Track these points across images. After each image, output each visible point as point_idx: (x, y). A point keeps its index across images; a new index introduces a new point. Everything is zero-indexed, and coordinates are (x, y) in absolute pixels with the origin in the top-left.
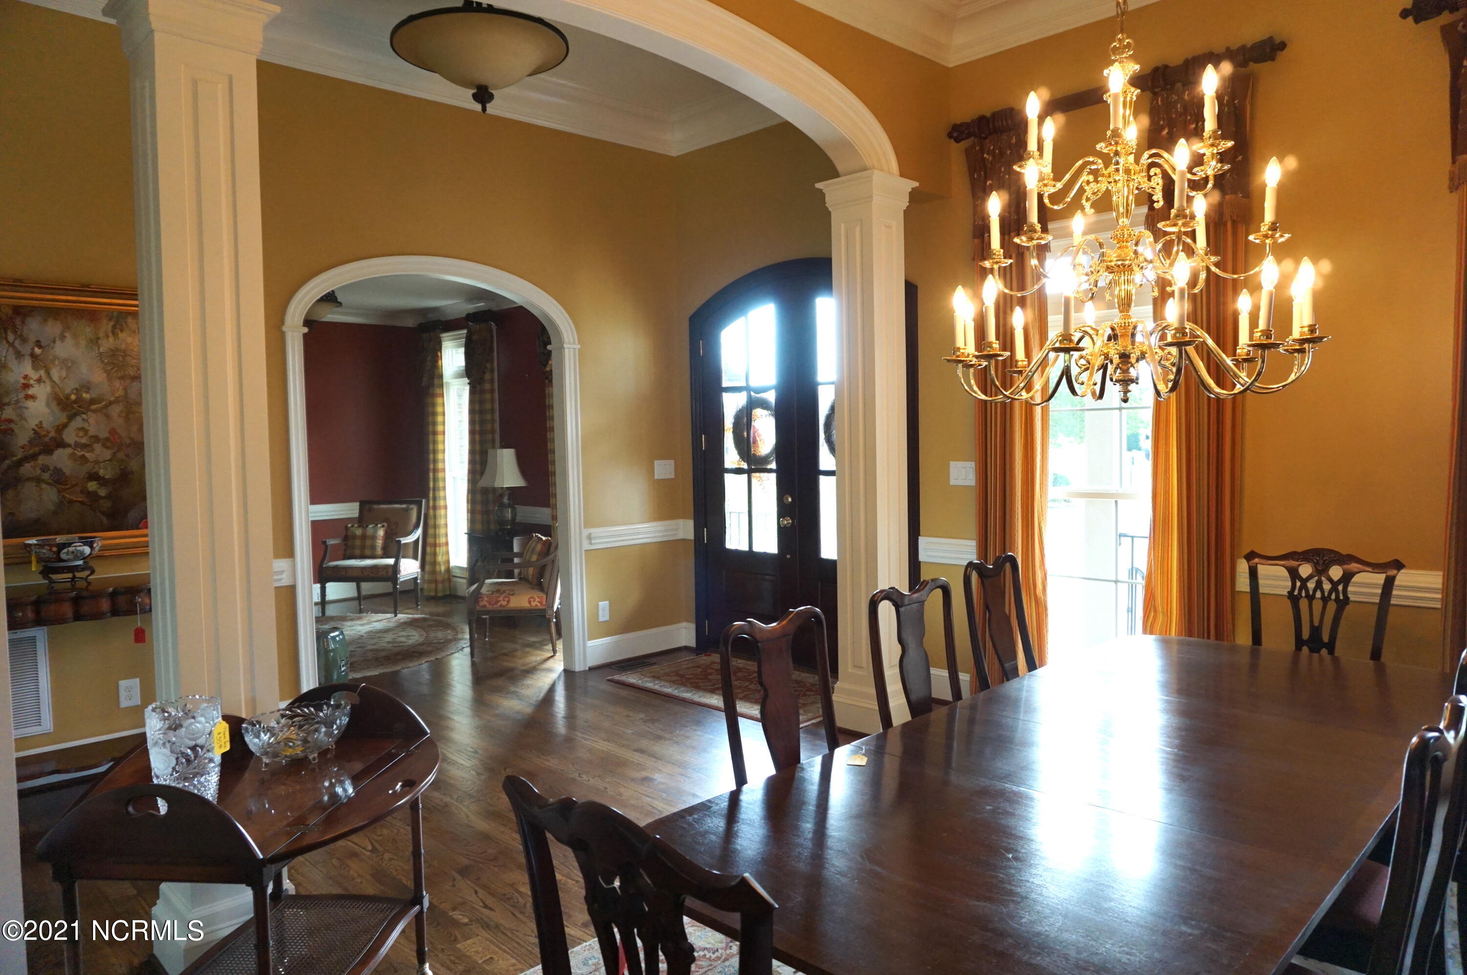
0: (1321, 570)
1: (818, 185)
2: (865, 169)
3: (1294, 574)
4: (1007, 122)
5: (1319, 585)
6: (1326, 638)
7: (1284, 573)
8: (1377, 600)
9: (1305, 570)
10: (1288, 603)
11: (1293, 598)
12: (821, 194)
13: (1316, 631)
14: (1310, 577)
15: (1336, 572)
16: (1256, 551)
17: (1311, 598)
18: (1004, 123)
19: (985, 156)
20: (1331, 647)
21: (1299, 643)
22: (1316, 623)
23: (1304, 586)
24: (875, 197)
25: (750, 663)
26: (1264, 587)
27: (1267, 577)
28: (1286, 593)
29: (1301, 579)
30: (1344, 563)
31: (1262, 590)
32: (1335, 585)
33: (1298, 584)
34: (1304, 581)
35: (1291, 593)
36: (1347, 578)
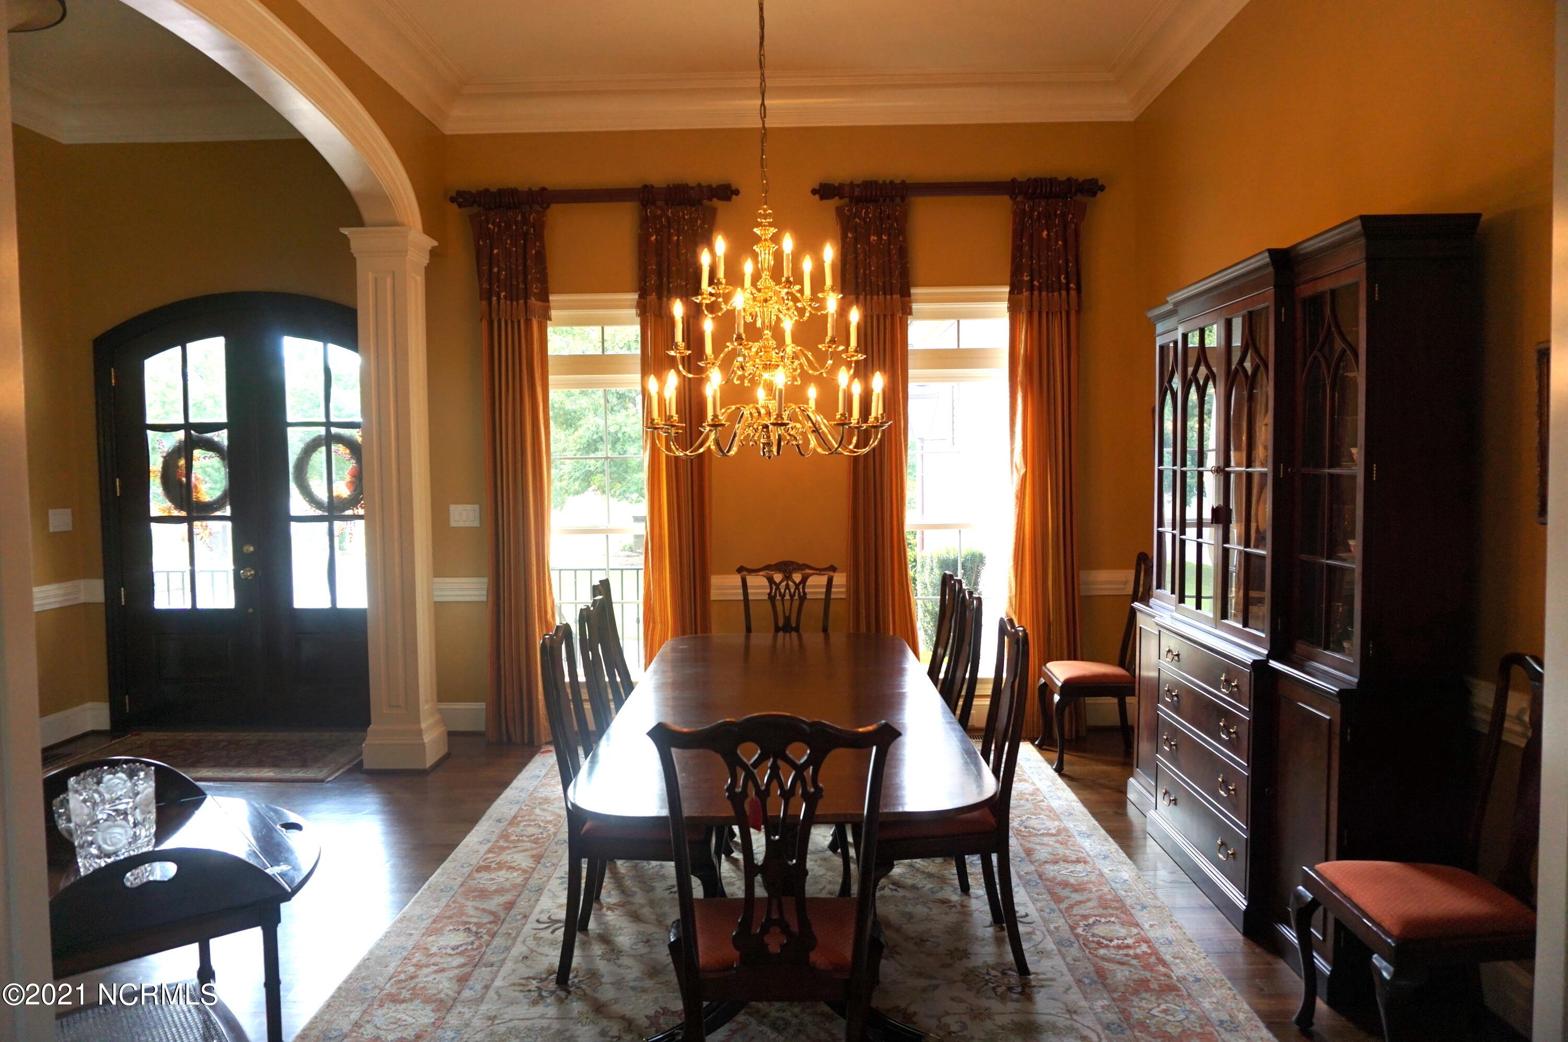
0: (788, 577)
1: (345, 231)
2: (396, 224)
3: (771, 580)
4: (513, 199)
5: (787, 587)
6: (794, 625)
7: (765, 582)
8: (823, 597)
9: (778, 577)
10: (769, 603)
11: (771, 598)
12: (346, 240)
13: (787, 619)
14: (781, 582)
15: (797, 577)
16: (744, 565)
17: (783, 596)
18: (511, 200)
19: (490, 226)
20: (797, 629)
21: (777, 629)
22: (787, 614)
23: (778, 588)
24: (409, 252)
25: (201, 734)
26: (753, 594)
27: (755, 587)
28: (766, 597)
29: (775, 583)
30: (802, 570)
31: (750, 598)
32: (797, 586)
33: (774, 587)
34: (778, 586)
35: (769, 594)
36: (804, 580)
